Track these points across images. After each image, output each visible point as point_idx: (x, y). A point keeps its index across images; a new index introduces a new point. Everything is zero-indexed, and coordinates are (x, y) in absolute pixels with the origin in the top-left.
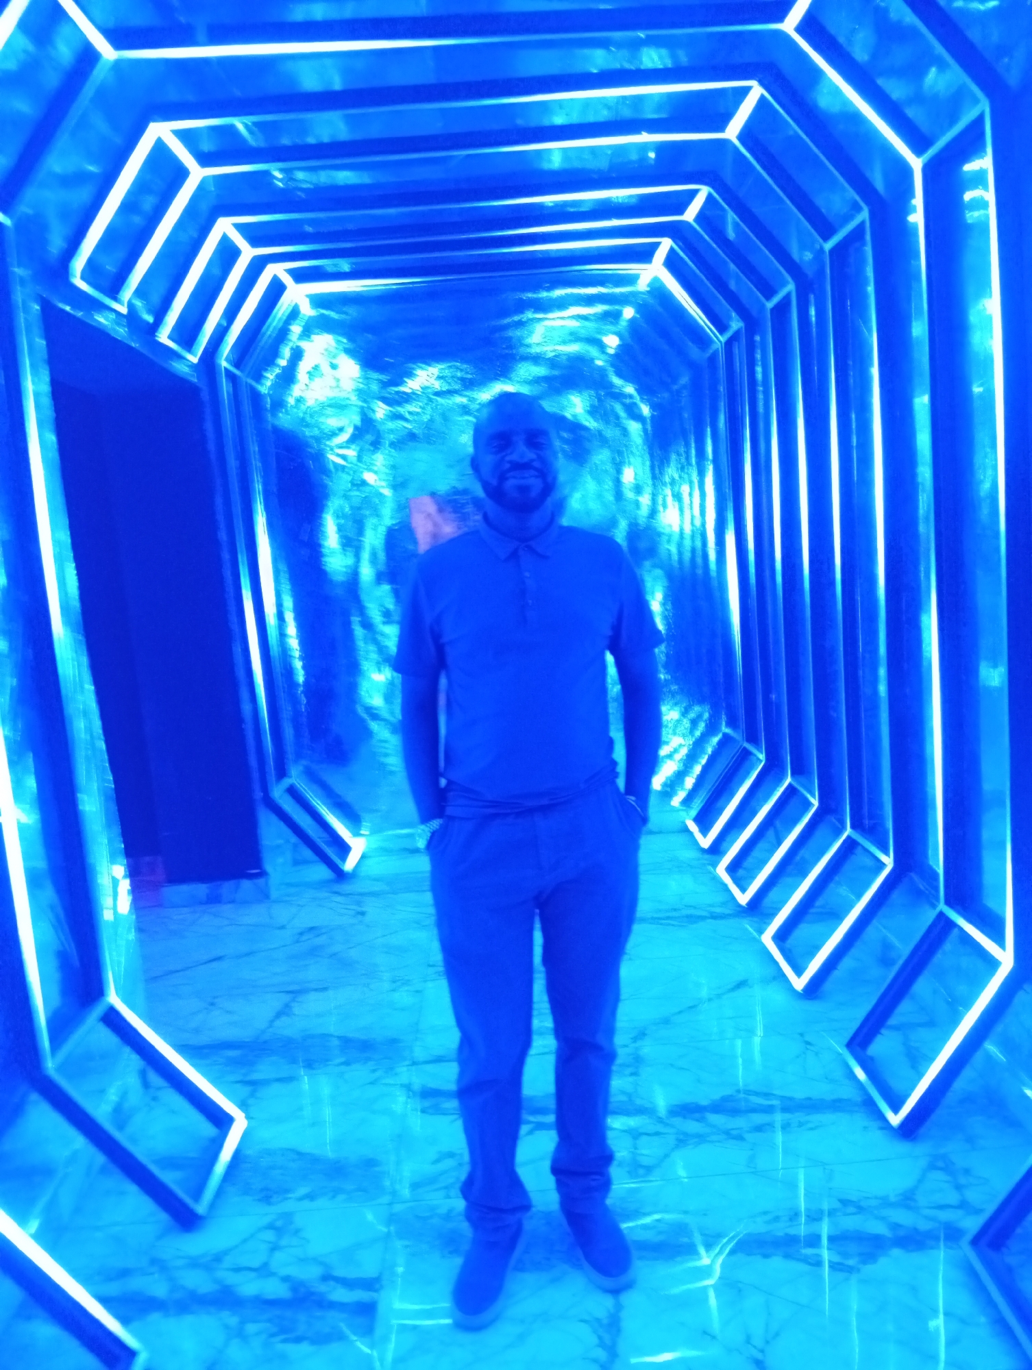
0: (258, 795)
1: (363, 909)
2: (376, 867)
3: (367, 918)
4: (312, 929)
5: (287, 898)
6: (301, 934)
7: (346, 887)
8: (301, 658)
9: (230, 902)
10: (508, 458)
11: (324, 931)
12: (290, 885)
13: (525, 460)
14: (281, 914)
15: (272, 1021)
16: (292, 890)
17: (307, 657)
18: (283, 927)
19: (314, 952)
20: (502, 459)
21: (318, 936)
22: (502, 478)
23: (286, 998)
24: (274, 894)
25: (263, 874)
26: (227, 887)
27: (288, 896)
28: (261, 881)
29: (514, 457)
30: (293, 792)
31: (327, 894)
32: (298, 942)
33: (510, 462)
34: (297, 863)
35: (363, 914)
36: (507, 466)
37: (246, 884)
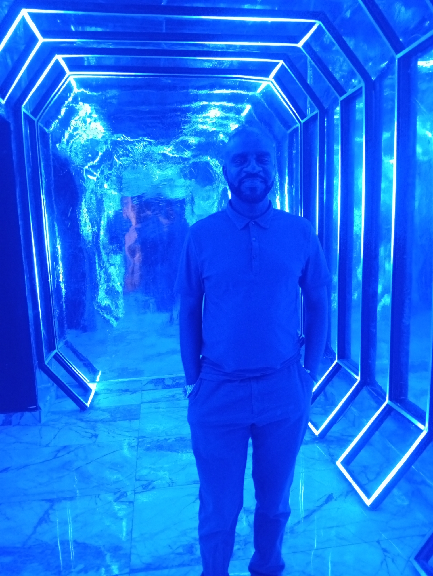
0: (36, 363)
1: (97, 433)
2: (104, 402)
3: (99, 440)
4: (65, 447)
5: (51, 423)
6: (59, 451)
7: (87, 416)
8: (64, 282)
9: (16, 425)
10: (245, 170)
11: (72, 449)
12: (53, 413)
13: (255, 171)
14: (48, 434)
15: (35, 528)
16: (56, 417)
17: (67, 282)
18: (47, 445)
19: (66, 466)
20: (242, 169)
21: (69, 453)
22: (241, 182)
23: (47, 505)
24: (43, 420)
25: (38, 408)
26: (15, 417)
27: (52, 421)
28: (36, 413)
29: (249, 169)
30: (57, 357)
31: (75, 421)
32: (55, 457)
33: (245, 172)
34: (58, 397)
35: (96, 436)
36: (244, 174)
37: (27, 415)
